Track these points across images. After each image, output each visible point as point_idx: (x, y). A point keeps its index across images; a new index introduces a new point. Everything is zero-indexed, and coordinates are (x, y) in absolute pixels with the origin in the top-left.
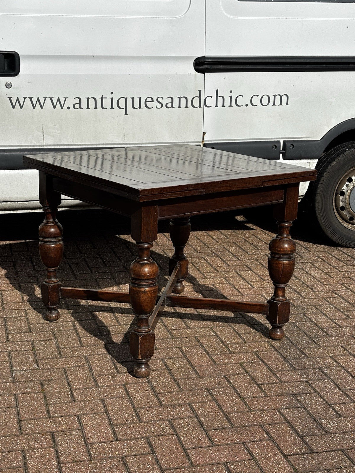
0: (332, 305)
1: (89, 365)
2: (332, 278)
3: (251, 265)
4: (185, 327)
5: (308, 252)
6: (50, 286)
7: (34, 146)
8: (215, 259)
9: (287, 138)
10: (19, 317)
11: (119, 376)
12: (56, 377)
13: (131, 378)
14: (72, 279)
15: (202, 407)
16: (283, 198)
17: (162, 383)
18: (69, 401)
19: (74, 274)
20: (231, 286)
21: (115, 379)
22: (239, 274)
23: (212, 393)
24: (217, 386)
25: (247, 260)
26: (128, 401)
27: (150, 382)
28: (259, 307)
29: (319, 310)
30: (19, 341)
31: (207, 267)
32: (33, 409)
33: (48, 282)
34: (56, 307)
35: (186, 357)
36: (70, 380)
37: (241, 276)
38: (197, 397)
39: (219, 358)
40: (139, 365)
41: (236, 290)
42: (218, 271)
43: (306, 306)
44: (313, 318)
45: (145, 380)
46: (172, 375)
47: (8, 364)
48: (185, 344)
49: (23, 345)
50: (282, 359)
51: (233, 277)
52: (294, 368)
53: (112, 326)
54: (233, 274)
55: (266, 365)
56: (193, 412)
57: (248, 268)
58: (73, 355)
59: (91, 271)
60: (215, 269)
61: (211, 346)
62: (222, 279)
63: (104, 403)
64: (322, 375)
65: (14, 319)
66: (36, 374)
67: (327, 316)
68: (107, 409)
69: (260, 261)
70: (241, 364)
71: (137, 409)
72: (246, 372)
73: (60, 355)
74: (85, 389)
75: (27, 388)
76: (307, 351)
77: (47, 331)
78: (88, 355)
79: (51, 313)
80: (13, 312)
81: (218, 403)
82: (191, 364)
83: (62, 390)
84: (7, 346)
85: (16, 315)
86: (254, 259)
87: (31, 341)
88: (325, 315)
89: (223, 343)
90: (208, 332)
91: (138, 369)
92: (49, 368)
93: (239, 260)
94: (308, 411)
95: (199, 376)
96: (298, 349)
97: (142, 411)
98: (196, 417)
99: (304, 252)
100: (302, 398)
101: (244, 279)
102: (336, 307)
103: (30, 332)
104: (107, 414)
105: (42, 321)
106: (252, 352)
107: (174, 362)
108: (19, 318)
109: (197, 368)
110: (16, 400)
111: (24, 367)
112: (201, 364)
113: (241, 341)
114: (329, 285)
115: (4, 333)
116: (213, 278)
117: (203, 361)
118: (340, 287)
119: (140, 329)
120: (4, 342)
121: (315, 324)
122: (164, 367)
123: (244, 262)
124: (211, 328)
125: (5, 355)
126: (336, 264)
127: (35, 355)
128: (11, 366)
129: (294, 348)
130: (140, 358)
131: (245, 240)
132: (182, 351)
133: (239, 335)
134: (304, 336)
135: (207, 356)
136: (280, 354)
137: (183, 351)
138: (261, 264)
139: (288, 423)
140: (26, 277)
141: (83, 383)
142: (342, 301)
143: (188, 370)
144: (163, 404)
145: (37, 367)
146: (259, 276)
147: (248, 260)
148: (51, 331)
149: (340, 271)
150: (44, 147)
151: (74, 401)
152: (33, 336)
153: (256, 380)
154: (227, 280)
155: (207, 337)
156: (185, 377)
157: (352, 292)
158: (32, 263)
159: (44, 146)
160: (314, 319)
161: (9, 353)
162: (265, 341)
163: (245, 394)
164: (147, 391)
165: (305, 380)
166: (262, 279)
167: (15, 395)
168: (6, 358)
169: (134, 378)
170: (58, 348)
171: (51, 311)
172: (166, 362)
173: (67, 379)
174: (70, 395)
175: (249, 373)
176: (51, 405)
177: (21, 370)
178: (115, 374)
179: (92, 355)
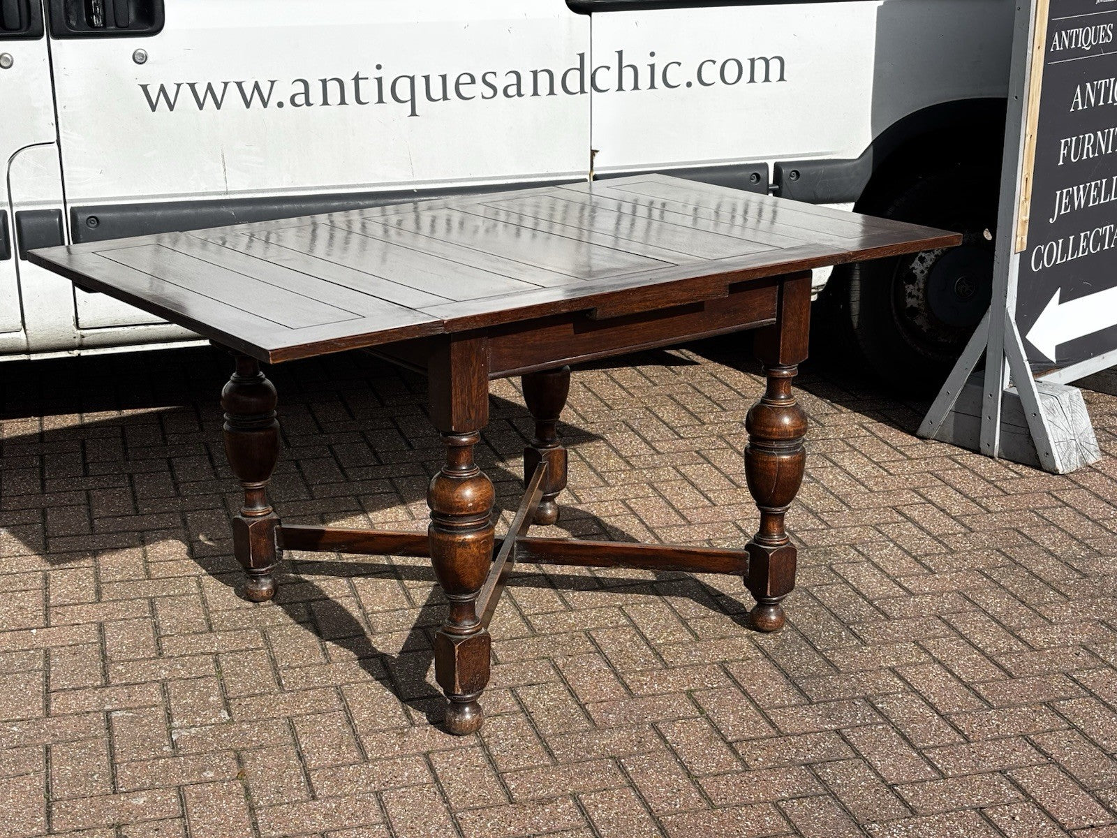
0: (891, 541)
1: (345, 707)
2: (891, 474)
3: (709, 449)
4: (562, 608)
5: (835, 413)
6: (252, 523)
7: (203, 194)
8: (626, 438)
9: (782, 157)
10: (184, 595)
11: (413, 733)
12: (270, 741)
13: (441, 738)
14: (303, 497)
15: (602, 803)
16: (776, 313)
17: (512, 746)
18: (302, 797)
19: (307, 486)
20: (663, 504)
21: (405, 741)
22: (680, 473)
23: (625, 768)
24: (635, 748)
25: (699, 437)
26: (435, 793)
27: (484, 746)
28: (727, 560)
29: (863, 555)
30: (185, 656)
31: (609, 457)
32: (219, 820)
33: (248, 514)
34: (266, 570)
35: (564, 681)
36: (303, 746)
37: (685, 477)
38: (590, 779)
39: (639, 681)
40: (458, 706)
41: (676, 511)
42: (633, 467)
43: (833, 546)
44: (850, 573)
45: (472, 740)
46: (534, 727)
47: (161, 712)
48: (562, 649)
49: (193, 665)
50: (781, 678)
51: (667, 481)
52: (809, 699)
53: (397, 610)
54: (668, 473)
55: (745, 693)
56: (583, 814)
57: (702, 456)
58: (310, 684)
59: (346, 476)
60: (628, 462)
61: (621, 651)
62: (643, 487)
63: (381, 799)
64: (871, 715)
65: (172, 600)
66: (226, 735)
67: (882, 570)
68: (388, 816)
69: (728, 439)
70: (690, 694)
71: (456, 813)
72: (701, 714)
73: (279, 685)
74: (337, 766)
75: (205, 771)
76: (838, 657)
77: (248, 628)
78: (342, 685)
79: (257, 584)
80: (171, 582)
81: (639, 792)
82: (577, 697)
83: (285, 772)
84: (158, 667)
85: (177, 591)
86: (714, 435)
87: (211, 653)
88: (876, 566)
89: (648, 644)
90: (613, 616)
91: (455, 716)
92: (255, 718)
93: (682, 438)
94: (841, 802)
95: (595, 727)
96: (817, 652)
97: (467, 816)
98: (590, 826)
99: (827, 414)
100: (828, 770)
101: (692, 484)
102: (900, 547)
103: (211, 630)
104: (388, 826)
105: (238, 602)
106: (714, 663)
107: (537, 695)
108: (184, 598)
109: (589, 708)
110: (181, 799)
111: (198, 719)
112: (600, 697)
113: (688, 637)
114: (884, 492)
115: (151, 635)
116: (622, 485)
117: (602, 690)
118: (909, 496)
119: (456, 625)
120: (151, 659)
121: (855, 590)
122: (516, 708)
123: (691, 444)
124: (620, 608)
125: (154, 689)
126: (900, 440)
127: (222, 686)
128: (169, 717)
129: (807, 649)
130: (458, 691)
131: (694, 388)
132: (555, 667)
133: (684, 622)
134: (830, 619)
135: (612, 676)
136: (776, 665)
137: (557, 666)
138: (732, 447)
139: (796, 833)
140: (198, 495)
141: (331, 754)
142: (915, 531)
143: (570, 712)
144: (513, 799)
145: (228, 718)
146: (727, 477)
147: (703, 437)
148: (257, 628)
149: (909, 458)
150: (227, 197)
151: (314, 798)
152: (218, 642)
153: (723, 732)
154: (655, 489)
155: (612, 630)
156: (562, 730)
157: (937, 507)
158: (211, 460)
159: (227, 193)
160: (852, 577)
161: (164, 683)
162: (741, 636)
163: (698, 767)
164: (477, 766)
165: (833, 726)
166: (734, 483)
167: (179, 787)
168: (158, 699)
169: (448, 737)
170: (276, 669)
171: (257, 578)
172: (520, 694)
173: (296, 743)
174: (302, 784)
175: (707, 715)
176: (261, 808)
177: (191, 727)
178: (404, 727)
179: (353, 682)
